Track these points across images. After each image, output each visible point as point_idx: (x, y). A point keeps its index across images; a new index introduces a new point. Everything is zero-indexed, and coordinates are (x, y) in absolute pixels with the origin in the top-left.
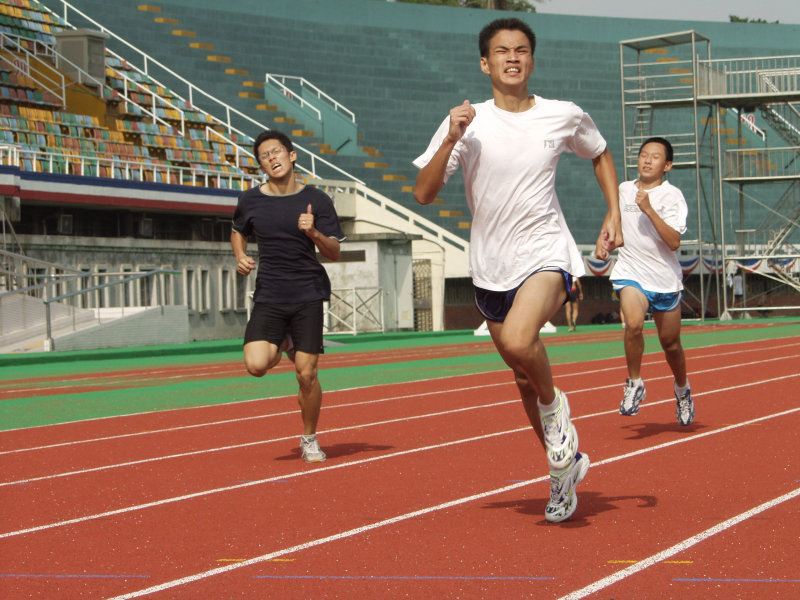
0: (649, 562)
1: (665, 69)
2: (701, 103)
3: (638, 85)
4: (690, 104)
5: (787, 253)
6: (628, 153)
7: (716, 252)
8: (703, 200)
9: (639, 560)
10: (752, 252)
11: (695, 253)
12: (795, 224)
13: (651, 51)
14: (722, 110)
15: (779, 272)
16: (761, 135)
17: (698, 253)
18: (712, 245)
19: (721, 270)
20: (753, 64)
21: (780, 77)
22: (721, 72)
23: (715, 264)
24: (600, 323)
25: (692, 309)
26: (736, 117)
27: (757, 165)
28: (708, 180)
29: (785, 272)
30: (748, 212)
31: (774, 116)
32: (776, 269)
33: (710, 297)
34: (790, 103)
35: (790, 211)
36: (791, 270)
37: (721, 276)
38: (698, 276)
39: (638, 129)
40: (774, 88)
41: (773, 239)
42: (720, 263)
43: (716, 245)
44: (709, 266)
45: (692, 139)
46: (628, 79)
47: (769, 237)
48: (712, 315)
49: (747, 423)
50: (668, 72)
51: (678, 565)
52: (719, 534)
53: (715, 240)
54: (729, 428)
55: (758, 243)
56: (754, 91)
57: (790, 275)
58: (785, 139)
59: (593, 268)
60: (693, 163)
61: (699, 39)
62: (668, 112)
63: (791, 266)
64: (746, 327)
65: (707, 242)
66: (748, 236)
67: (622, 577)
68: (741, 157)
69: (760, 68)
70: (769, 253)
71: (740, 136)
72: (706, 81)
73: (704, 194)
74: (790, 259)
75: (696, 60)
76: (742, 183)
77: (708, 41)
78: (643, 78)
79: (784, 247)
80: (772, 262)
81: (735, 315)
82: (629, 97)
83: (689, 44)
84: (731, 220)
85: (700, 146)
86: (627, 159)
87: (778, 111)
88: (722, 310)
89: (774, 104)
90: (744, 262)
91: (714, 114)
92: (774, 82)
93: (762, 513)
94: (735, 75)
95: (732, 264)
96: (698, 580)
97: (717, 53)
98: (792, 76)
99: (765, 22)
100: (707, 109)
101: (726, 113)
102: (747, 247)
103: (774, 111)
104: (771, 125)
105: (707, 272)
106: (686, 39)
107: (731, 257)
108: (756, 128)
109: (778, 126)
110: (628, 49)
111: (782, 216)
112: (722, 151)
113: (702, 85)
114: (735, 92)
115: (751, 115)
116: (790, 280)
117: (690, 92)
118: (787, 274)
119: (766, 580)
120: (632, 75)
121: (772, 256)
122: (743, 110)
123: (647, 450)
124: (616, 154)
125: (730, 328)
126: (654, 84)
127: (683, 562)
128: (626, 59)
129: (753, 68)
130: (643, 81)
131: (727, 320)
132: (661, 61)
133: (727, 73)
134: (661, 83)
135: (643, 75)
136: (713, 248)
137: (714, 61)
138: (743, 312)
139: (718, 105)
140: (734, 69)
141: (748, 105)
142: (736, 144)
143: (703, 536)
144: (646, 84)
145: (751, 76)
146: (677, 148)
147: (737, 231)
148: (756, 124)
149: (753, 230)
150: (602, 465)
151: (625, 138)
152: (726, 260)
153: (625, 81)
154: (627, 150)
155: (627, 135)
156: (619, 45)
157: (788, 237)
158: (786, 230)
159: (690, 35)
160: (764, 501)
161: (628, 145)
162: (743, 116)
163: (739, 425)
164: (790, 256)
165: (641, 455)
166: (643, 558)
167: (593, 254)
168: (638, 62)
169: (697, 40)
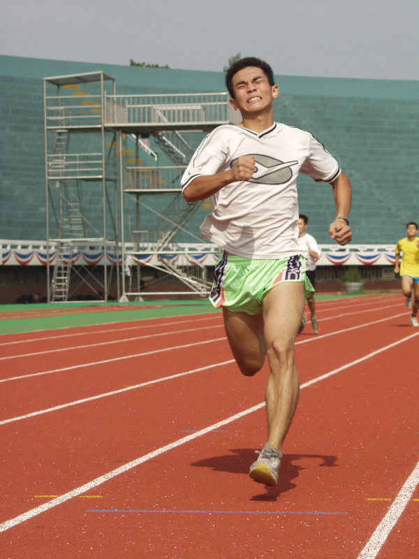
0: (67, 496)
1: (79, 101)
2: (107, 129)
3: (58, 113)
4: (99, 130)
5: (172, 250)
6: (49, 167)
7: (117, 248)
8: (108, 206)
9: (59, 495)
10: (145, 249)
11: (100, 248)
12: (179, 227)
13: (67, 87)
14: (124, 135)
15: (166, 264)
16: (154, 156)
17: (103, 248)
18: (114, 242)
19: (121, 262)
20: (149, 101)
21: (169, 111)
22: (124, 105)
23: (116, 257)
24: (24, 303)
25: (97, 293)
26: (135, 141)
27: (151, 181)
28: (112, 191)
29: (171, 265)
30: (142, 217)
31: (164, 141)
32: (164, 263)
33: (111, 283)
34: (177, 132)
35: (176, 217)
36: (176, 263)
37: (120, 267)
38: (102, 268)
39: (57, 149)
40: (165, 119)
41: (162, 239)
42: (120, 257)
43: (117, 242)
44: (112, 259)
45: (99, 158)
46: (50, 108)
47: (159, 237)
48: (113, 298)
49: (143, 385)
50: (81, 104)
51: (90, 499)
52: (123, 474)
53: (116, 238)
54: (128, 389)
55: (150, 241)
56: (149, 121)
57: (174, 267)
58: (173, 160)
59: (20, 259)
60: (100, 177)
61: (107, 78)
62: (81, 136)
63: (176, 260)
64: (139, 308)
65: (110, 240)
66: (143, 236)
67: (46, 509)
68: (138, 173)
69: (154, 103)
70: (158, 250)
71: (137, 157)
72: (111, 111)
73: (108, 202)
74: (175, 255)
75: (104, 95)
76: (138, 194)
77: (114, 80)
78: (62, 108)
79: (170, 245)
80: (161, 257)
81: (131, 298)
82: (50, 123)
83: (98, 83)
84: (129, 223)
85: (106, 164)
86: (48, 173)
87: (168, 138)
88: (121, 294)
89: (164, 132)
90: (139, 256)
91: (117, 138)
92: (165, 115)
93: (156, 457)
94: (134, 108)
95: (129, 258)
96: (107, 511)
97: (121, 89)
98: (179, 111)
99: (157, 66)
100: (112, 135)
101: (126, 137)
102: (141, 245)
103: (164, 138)
104: (162, 149)
105: (110, 263)
106: (96, 78)
107: (129, 252)
108: (150, 151)
109: (167, 149)
110: (50, 84)
111: (169, 221)
112: (124, 168)
113: (108, 115)
114: (134, 122)
115: (146, 140)
116: (174, 271)
117: (98, 121)
118: (173, 267)
119: (161, 511)
120: (52, 105)
121: (160, 252)
122: (140, 136)
123: (64, 406)
124: (39, 168)
125: (127, 308)
126: (70, 113)
127: (94, 497)
128: (49, 92)
129: (149, 103)
130: (61, 110)
131: (124, 302)
132: (76, 95)
133: (128, 106)
134: (75, 112)
135: (62, 106)
136: (115, 245)
137: (119, 96)
138: (138, 296)
139: (120, 131)
140: (133, 104)
141: (143, 132)
142: (135, 163)
143: (110, 475)
144: (64, 113)
145: (146, 110)
146: (88, 164)
147: (135, 232)
148: (150, 147)
149: (146, 232)
150: (28, 418)
151: (46, 155)
152: (125, 255)
153: (47, 110)
154: (48, 165)
155: (48, 153)
156: (42, 81)
157: (174, 238)
158: (172, 232)
159: (99, 75)
160: (158, 447)
161: (48, 161)
162: (140, 141)
163: (137, 386)
164: (174, 252)
165: (59, 410)
166: (63, 494)
167: (19, 248)
168: (58, 95)
169: (105, 79)
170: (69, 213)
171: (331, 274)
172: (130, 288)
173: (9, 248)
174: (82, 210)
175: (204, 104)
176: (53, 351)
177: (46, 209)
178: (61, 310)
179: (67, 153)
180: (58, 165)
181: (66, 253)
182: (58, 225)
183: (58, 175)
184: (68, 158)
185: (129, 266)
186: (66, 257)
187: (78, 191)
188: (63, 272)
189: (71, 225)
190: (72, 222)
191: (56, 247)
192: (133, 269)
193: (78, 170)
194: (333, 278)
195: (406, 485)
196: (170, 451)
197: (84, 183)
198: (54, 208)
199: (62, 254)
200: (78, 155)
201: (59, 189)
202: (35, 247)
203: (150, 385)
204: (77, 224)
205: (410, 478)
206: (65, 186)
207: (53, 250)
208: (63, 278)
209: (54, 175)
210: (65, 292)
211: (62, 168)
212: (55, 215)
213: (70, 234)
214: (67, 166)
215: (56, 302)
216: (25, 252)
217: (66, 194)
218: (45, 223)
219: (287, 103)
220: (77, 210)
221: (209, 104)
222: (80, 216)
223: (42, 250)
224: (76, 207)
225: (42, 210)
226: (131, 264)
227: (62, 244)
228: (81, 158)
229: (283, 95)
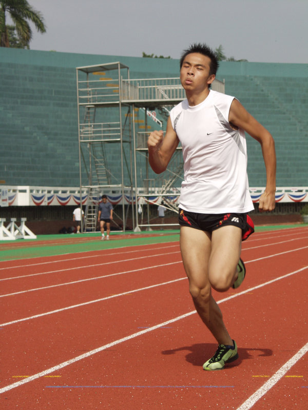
0: (36, 376)
1: (104, 84)
2: (123, 105)
3: (87, 93)
4: (118, 105)
5: (173, 193)
6: (81, 133)
7: (132, 192)
8: (125, 161)
9: (30, 375)
10: (153, 192)
11: (120, 192)
12: (178, 176)
13: (96, 74)
14: (136, 109)
15: (169, 203)
16: (159, 123)
17: (122, 192)
18: (130, 188)
19: (135, 203)
20: (154, 83)
21: (169, 90)
22: (135, 87)
23: (131, 199)
24: (64, 233)
25: (117, 225)
26: (144, 112)
28: (127, 149)
29: (172, 204)
32: (167, 202)
33: (128, 218)
35: (175, 168)
36: (176, 203)
37: (135, 206)
38: (121, 206)
39: (87, 120)
40: (166, 96)
41: (165, 184)
42: (134, 198)
43: (132, 188)
44: (128, 200)
45: (118, 126)
46: (81, 90)
47: (163, 183)
48: (130, 228)
49: (124, 293)
50: (106, 86)
51: (52, 378)
52: (82, 360)
53: (132, 185)
54: (113, 296)
55: (156, 187)
56: (154, 98)
59: (60, 201)
60: (119, 139)
61: (123, 67)
62: (106, 109)
63: (176, 201)
64: (147, 236)
65: (127, 186)
66: (151, 182)
67: (17, 386)
68: (146, 136)
69: (158, 85)
70: (163, 193)
71: (146, 124)
72: (127, 92)
73: (125, 158)
74: (175, 197)
75: (121, 79)
77: (128, 68)
78: (90, 89)
79: (171, 189)
80: (165, 198)
81: (143, 229)
82: (81, 100)
83: (117, 70)
84: (141, 173)
85: (123, 130)
86: (81, 137)
88: (135, 226)
89: (166, 106)
90: (148, 198)
91: (131, 111)
92: (166, 93)
93: (112, 347)
94: (143, 89)
95: (142, 198)
96: (60, 387)
97: (134, 75)
98: (173, 90)
99: (162, 57)
100: (127, 108)
101: (138, 110)
102: (150, 189)
103: (166, 110)
105: (127, 203)
106: (115, 67)
107: (141, 195)
108: (157, 120)
110: (80, 71)
111: (170, 171)
112: (136, 133)
113: (124, 94)
114: (143, 99)
115: (154, 111)
116: (174, 208)
117: (117, 98)
118: (173, 205)
119: (99, 387)
120: (83, 88)
122: (148, 109)
124: (74, 133)
125: (138, 236)
126: (96, 93)
127: (55, 376)
128: (80, 78)
129: (154, 85)
130: (90, 91)
131: (138, 232)
132: (102, 79)
133: (139, 87)
134: (100, 92)
135: (89, 88)
136: (130, 189)
137: (132, 80)
138: (148, 227)
139: (133, 105)
140: (143, 85)
141: (151, 106)
142: (144, 128)
143: (72, 361)
144: (91, 93)
145: (152, 89)
146: (110, 130)
147: (145, 180)
148: (157, 117)
149: (154, 179)
150: (31, 319)
151: (79, 124)
152: (138, 197)
153: (79, 91)
154: (80, 131)
155: (80, 123)
156: (76, 69)
157: (174, 184)
158: (173, 179)
159: (117, 64)
160: (115, 340)
161: (80, 128)
162: (148, 112)
163: (120, 295)
164: (175, 194)
165: (56, 313)
166: (33, 374)
167: (60, 192)
168: (87, 80)
169: (121, 68)
170: (96, 167)
171: (292, 209)
172: (142, 222)
173: (52, 193)
174: (106, 164)
177: (79, 164)
178: (89, 239)
179: (94, 122)
180: (88, 131)
181: (94, 196)
182: (88, 175)
183: (88, 139)
184: (95, 126)
185: (141, 205)
186: (95, 199)
187: (103, 151)
188: (92, 210)
189: (98, 175)
190: (98, 173)
191: (87, 192)
192: (144, 207)
193: (102, 135)
194: (293, 211)
196: (123, 342)
197: (107, 144)
198: (85, 164)
199: (91, 197)
200: (102, 124)
201: (89, 149)
202: (71, 192)
203: (129, 293)
204: (103, 175)
205: (290, 360)
206: (93, 147)
207: (85, 194)
208: (92, 214)
209: (84, 139)
210: (94, 224)
211: (91, 134)
212: (86, 168)
213: (97, 182)
214: (94, 132)
215: (87, 232)
216: (64, 196)
217: (94, 152)
218: (79, 174)
219: (258, 83)
220: (102, 164)
222: (105, 168)
223: (77, 194)
225: (77, 164)
226: (142, 204)
227: (91, 189)
228: (105, 126)
229: (255, 77)
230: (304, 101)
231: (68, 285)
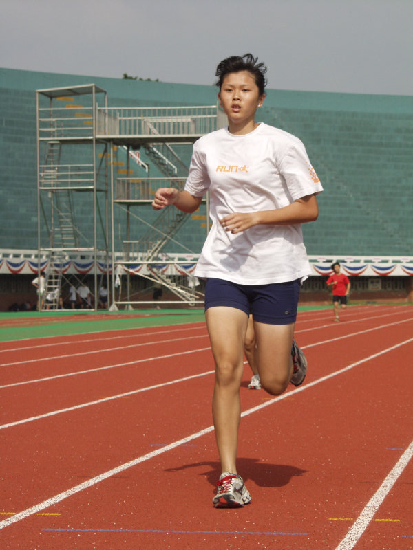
0: (25, 514)
1: (72, 113)
2: (98, 141)
3: (51, 125)
4: (91, 141)
5: (162, 260)
6: (41, 178)
7: (107, 257)
8: (98, 216)
9: (17, 512)
10: (135, 259)
11: (91, 258)
12: (169, 237)
13: (61, 99)
14: (115, 147)
15: (156, 274)
16: (145, 168)
17: (93, 257)
18: (105, 252)
19: (111, 272)
20: (139, 113)
21: (160, 123)
22: (115, 117)
23: (106, 267)
24: (15, 310)
26: (126, 153)
27: (141, 192)
28: (102, 201)
29: (160, 275)
30: (133, 227)
31: (154, 153)
32: (154, 272)
34: (167, 144)
35: (165, 227)
36: (165, 273)
37: (111, 276)
38: (92, 276)
39: (49, 160)
40: (155, 131)
41: (151, 249)
42: (110, 266)
43: (107, 252)
44: (102, 268)
45: (91, 169)
46: (42, 120)
47: (149, 247)
49: (119, 396)
50: (74, 116)
51: (48, 516)
52: (84, 490)
53: (107, 248)
54: (104, 400)
55: (140, 251)
56: (140, 133)
57: (164, 277)
58: (163, 171)
59: (11, 267)
60: (91, 187)
61: (98, 91)
62: (73, 147)
63: (165, 270)
64: (128, 317)
65: (100, 250)
66: (133, 245)
68: (128, 184)
69: (145, 116)
70: (148, 260)
71: (128, 168)
72: (103, 124)
73: (99, 212)
74: (164, 265)
75: (96, 107)
76: (129, 205)
77: (105, 93)
78: (54, 120)
79: (160, 255)
80: (151, 267)
81: (121, 307)
82: (42, 134)
83: (91, 95)
84: (120, 233)
85: (97, 175)
86: (40, 183)
87: (158, 149)
88: (111, 303)
89: (155, 144)
90: (129, 266)
91: (108, 150)
92: (155, 127)
93: (121, 472)
94: (125, 120)
95: (120, 267)
96: (63, 530)
97: (112, 102)
98: (169, 123)
99: (149, 80)
100: (104, 146)
101: (118, 149)
102: (131, 255)
103: (155, 149)
104: (152, 161)
105: (100, 273)
106: (88, 91)
107: (119, 262)
108: (142, 162)
109: (157, 161)
110: (43, 97)
111: (159, 231)
112: (115, 179)
113: (99, 127)
114: (125, 134)
115: (138, 151)
116: (164, 281)
117: (90, 132)
118: (162, 276)
119: (117, 531)
120: (45, 117)
121: (150, 262)
122: (131, 148)
123: (37, 418)
124: (32, 178)
125: (116, 317)
126: (62, 125)
127: (52, 514)
128: (41, 104)
129: (140, 116)
130: (54, 122)
131: (114, 311)
132: (69, 107)
133: (119, 118)
134: (68, 124)
135: (53, 118)
136: (105, 255)
137: (109, 108)
138: (128, 304)
139: (112, 142)
140: (124, 116)
141: (135, 144)
142: (125, 174)
143: (71, 492)
144: (56, 125)
145: (137, 122)
146: (79, 175)
147: (124, 242)
148: (141, 159)
149: (136, 241)
151: (38, 166)
152: (115, 264)
153: (40, 121)
154: (40, 175)
155: (40, 164)
156: (36, 92)
157: (163, 248)
158: (162, 242)
159: (92, 87)
160: (124, 463)
161: (40, 172)
162: (131, 152)
163: (113, 397)
164: (164, 262)
165: (32, 422)
166: (21, 511)
167: (11, 256)
168: (50, 107)
169: (97, 92)
170: (61, 223)
171: (318, 285)
172: (120, 298)
173: (1, 256)
174: (73, 221)
175: (194, 117)
176: (35, 360)
177: (37, 219)
178: (51, 319)
179: (59, 164)
180: (50, 175)
181: (58, 262)
182: (49, 234)
183: (50, 185)
184: (60, 169)
185: (119, 276)
186: (57, 265)
187: (70, 202)
188: (54, 280)
189: (62, 234)
190: (63, 232)
191: (47, 256)
192: (123, 278)
193: (69, 180)
194: (320, 288)
195: (369, 504)
196: (135, 466)
197: (75, 194)
198: (46, 218)
199: (53, 263)
200: (69, 166)
201: (51, 199)
202: (26, 256)
203: (126, 396)
204: (68, 234)
205: (375, 496)
206: (56, 196)
207: (44, 259)
208: (54, 286)
209: (45, 186)
211: (54, 179)
212: (47, 225)
213: (61, 243)
214: (59, 177)
216: (16, 261)
217: (58, 203)
218: (37, 232)
220: (68, 220)
221: (199, 117)
222: (71, 226)
223: (33, 259)
224: (67, 217)
225: (34, 219)
226: (121, 274)
227: (53, 253)
228: (73, 169)
229: (272, 108)
230: (336, 142)
231: (38, 382)
